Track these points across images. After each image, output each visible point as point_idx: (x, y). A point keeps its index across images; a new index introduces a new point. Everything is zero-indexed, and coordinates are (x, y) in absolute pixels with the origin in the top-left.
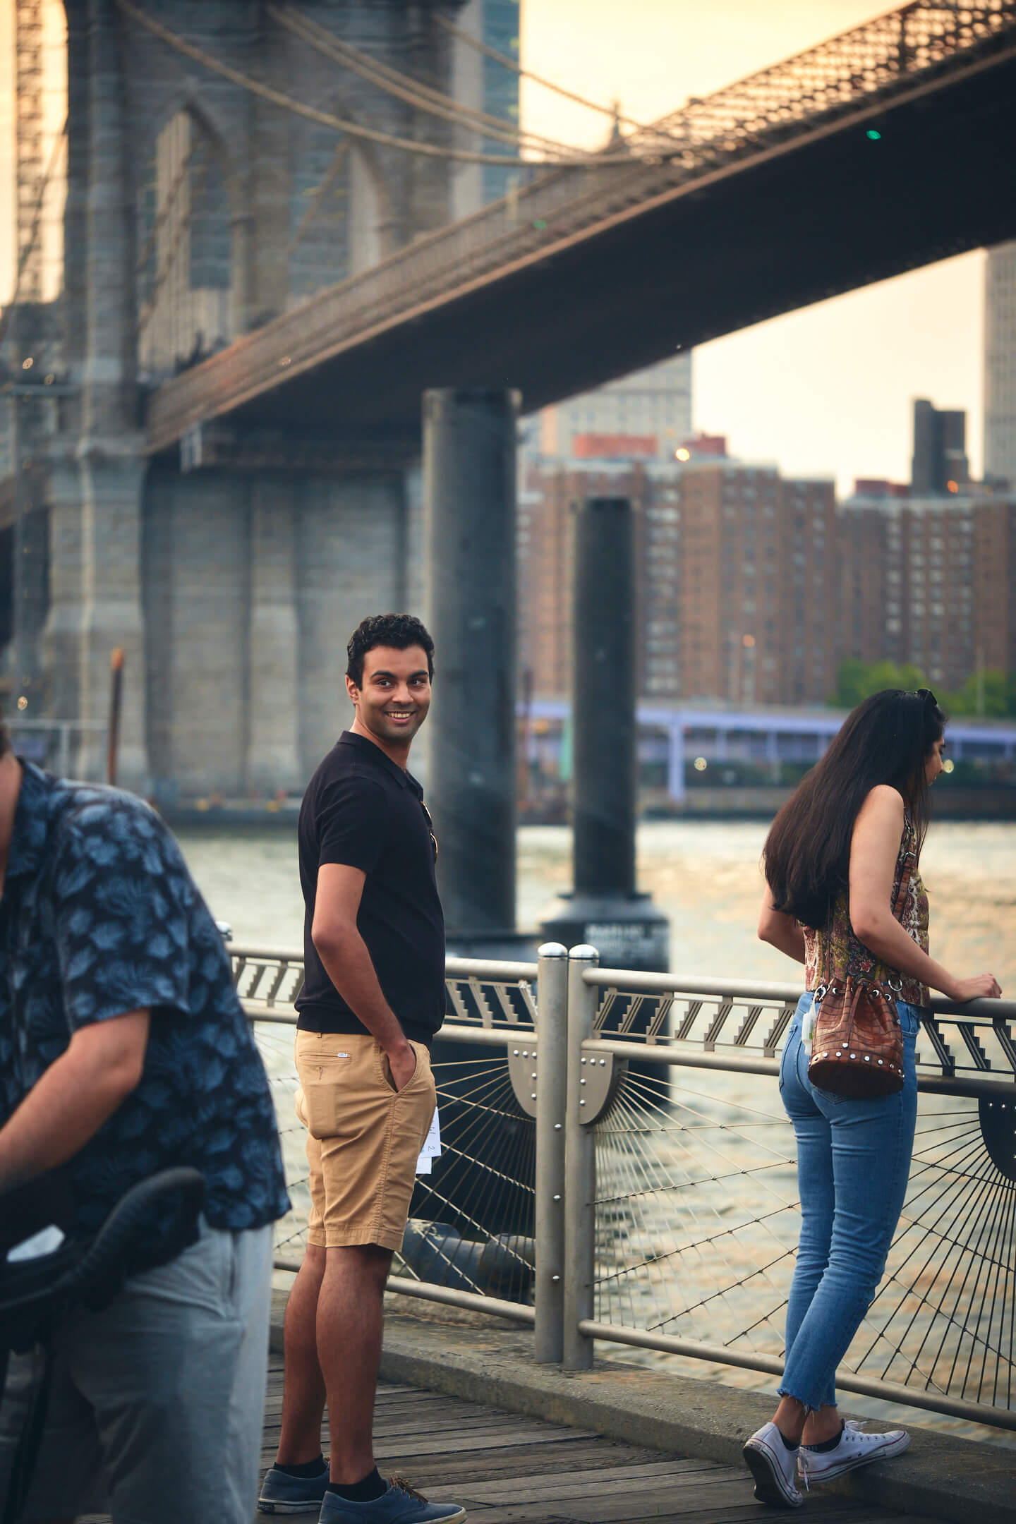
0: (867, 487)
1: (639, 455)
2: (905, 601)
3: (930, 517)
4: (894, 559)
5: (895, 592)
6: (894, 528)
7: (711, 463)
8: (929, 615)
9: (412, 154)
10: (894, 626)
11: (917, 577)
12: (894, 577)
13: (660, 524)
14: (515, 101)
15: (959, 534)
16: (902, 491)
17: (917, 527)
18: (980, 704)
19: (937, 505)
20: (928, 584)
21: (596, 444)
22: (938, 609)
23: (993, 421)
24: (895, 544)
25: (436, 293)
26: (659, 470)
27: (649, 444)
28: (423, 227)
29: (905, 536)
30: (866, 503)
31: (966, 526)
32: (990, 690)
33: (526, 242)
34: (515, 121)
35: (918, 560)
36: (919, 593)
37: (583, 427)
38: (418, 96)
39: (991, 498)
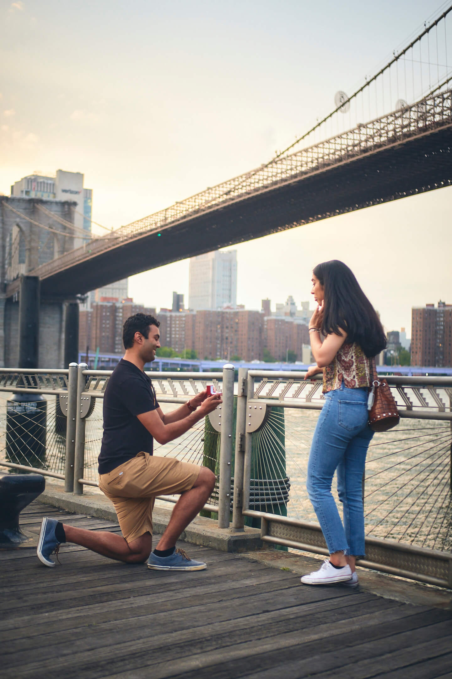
0: (162, 310)
1: (114, 301)
2: (171, 334)
3: (176, 317)
4: (168, 325)
5: (168, 332)
6: (169, 319)
7: (129, 304)
8: (175, 337)
9: (65, 236)
10: (168, 339)
11: (173, 329)
12: (168, 329)
13: (118, 316)
14: (90, 226)
15: (182, 320)
16: (170, 311)
17: (173, 319)
18: (185, 356)
19: (178, 314)
20: (175, 331)
21: (105, 299)
22: (177, 336)
23: (191, 297)
24: (169, 322)
25: (67, 266)
26: (118, 305)
27: (117, 300)
28: (67, 251)
29: (171, 320)
30: (163, 313)
31: (184, 319)
32: (187, 353)
33: (88, 255)
34: (90, 231)
35: (173, 326)
36: (174, 333)
37: (104, 295)
38: (68, 224)
39: (188, 313)
